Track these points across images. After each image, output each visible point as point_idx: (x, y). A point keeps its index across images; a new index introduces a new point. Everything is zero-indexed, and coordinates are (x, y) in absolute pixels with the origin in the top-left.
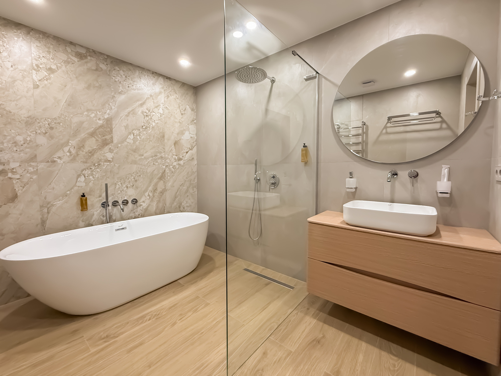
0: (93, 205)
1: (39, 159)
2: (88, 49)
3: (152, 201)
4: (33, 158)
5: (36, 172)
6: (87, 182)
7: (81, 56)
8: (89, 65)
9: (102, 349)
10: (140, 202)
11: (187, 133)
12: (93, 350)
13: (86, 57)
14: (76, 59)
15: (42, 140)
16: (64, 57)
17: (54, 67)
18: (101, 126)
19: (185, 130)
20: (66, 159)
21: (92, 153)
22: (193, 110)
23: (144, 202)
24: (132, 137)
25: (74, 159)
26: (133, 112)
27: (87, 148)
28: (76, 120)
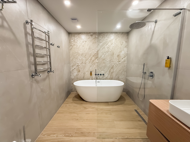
0: (93, 74)
1: (83, 63)
2: (93, 33)
3: (109, 75)
4: (82, 63)
5: (83, 66)
6: (92, 68)
7: (92, 35)
8: (93, 37)
9: (83, 110)
10: (105, 75)
11: (123, 51)
12: (82, 109)
13: (93, 35)
14: (90, 37)
15: (84, 58)
16: (88, 37)
17: (86, 40)
18: (96, 53)
19: (122, 50)
20: (88, 63)
21: (93, 61)
22: (126, 42)
23: (106, 75)
24: (103, 55)
25: (89, 63)
26: (104, 48)
27: (92, 60)
28: (90, 53)
